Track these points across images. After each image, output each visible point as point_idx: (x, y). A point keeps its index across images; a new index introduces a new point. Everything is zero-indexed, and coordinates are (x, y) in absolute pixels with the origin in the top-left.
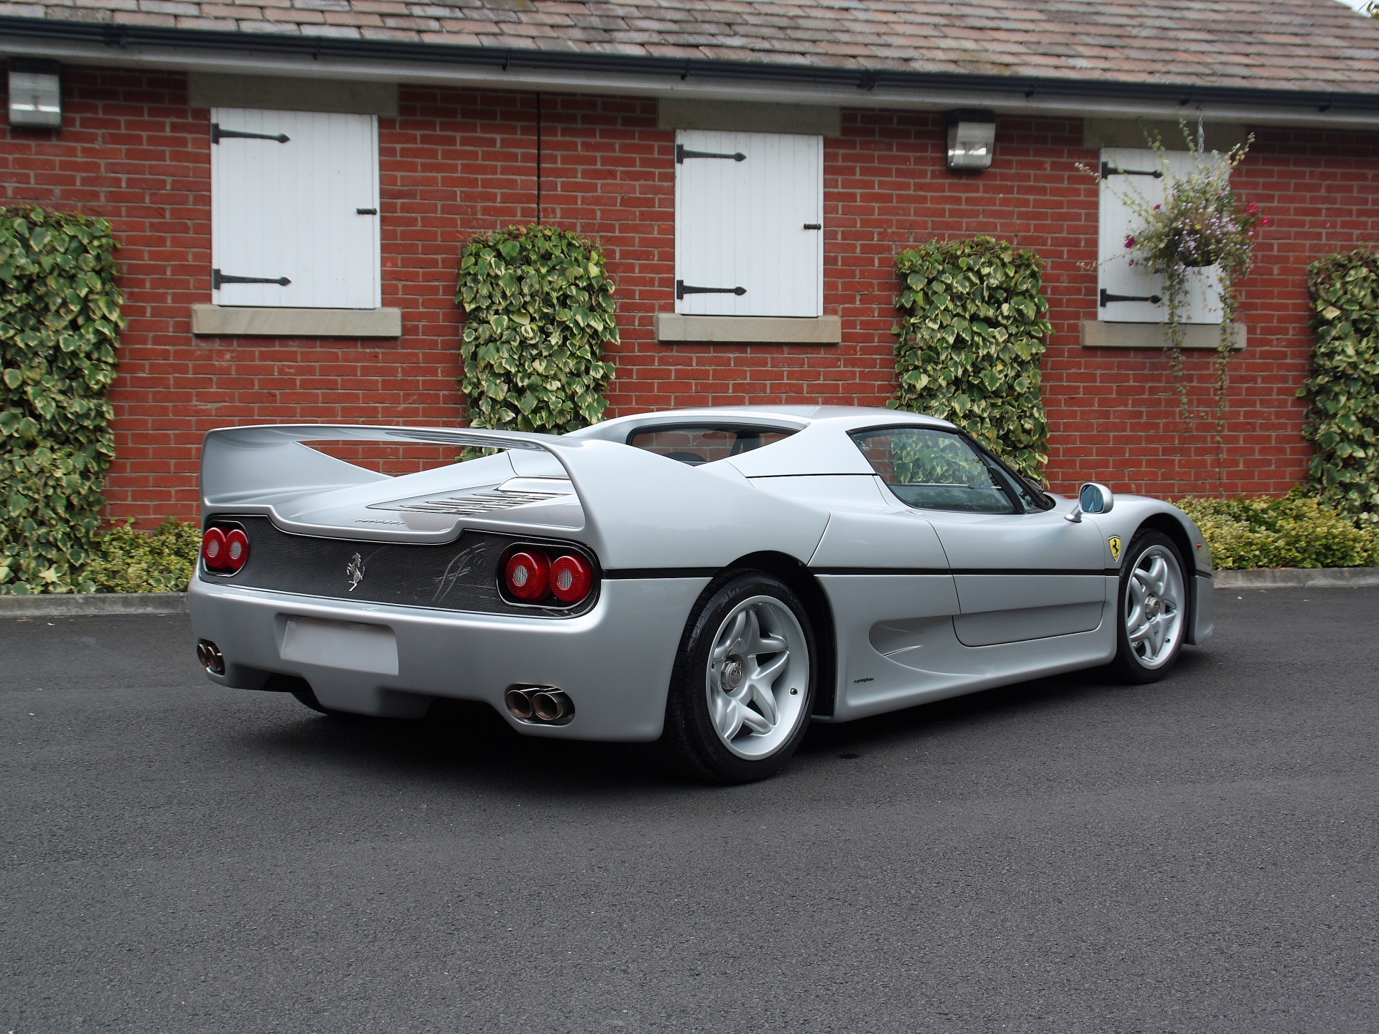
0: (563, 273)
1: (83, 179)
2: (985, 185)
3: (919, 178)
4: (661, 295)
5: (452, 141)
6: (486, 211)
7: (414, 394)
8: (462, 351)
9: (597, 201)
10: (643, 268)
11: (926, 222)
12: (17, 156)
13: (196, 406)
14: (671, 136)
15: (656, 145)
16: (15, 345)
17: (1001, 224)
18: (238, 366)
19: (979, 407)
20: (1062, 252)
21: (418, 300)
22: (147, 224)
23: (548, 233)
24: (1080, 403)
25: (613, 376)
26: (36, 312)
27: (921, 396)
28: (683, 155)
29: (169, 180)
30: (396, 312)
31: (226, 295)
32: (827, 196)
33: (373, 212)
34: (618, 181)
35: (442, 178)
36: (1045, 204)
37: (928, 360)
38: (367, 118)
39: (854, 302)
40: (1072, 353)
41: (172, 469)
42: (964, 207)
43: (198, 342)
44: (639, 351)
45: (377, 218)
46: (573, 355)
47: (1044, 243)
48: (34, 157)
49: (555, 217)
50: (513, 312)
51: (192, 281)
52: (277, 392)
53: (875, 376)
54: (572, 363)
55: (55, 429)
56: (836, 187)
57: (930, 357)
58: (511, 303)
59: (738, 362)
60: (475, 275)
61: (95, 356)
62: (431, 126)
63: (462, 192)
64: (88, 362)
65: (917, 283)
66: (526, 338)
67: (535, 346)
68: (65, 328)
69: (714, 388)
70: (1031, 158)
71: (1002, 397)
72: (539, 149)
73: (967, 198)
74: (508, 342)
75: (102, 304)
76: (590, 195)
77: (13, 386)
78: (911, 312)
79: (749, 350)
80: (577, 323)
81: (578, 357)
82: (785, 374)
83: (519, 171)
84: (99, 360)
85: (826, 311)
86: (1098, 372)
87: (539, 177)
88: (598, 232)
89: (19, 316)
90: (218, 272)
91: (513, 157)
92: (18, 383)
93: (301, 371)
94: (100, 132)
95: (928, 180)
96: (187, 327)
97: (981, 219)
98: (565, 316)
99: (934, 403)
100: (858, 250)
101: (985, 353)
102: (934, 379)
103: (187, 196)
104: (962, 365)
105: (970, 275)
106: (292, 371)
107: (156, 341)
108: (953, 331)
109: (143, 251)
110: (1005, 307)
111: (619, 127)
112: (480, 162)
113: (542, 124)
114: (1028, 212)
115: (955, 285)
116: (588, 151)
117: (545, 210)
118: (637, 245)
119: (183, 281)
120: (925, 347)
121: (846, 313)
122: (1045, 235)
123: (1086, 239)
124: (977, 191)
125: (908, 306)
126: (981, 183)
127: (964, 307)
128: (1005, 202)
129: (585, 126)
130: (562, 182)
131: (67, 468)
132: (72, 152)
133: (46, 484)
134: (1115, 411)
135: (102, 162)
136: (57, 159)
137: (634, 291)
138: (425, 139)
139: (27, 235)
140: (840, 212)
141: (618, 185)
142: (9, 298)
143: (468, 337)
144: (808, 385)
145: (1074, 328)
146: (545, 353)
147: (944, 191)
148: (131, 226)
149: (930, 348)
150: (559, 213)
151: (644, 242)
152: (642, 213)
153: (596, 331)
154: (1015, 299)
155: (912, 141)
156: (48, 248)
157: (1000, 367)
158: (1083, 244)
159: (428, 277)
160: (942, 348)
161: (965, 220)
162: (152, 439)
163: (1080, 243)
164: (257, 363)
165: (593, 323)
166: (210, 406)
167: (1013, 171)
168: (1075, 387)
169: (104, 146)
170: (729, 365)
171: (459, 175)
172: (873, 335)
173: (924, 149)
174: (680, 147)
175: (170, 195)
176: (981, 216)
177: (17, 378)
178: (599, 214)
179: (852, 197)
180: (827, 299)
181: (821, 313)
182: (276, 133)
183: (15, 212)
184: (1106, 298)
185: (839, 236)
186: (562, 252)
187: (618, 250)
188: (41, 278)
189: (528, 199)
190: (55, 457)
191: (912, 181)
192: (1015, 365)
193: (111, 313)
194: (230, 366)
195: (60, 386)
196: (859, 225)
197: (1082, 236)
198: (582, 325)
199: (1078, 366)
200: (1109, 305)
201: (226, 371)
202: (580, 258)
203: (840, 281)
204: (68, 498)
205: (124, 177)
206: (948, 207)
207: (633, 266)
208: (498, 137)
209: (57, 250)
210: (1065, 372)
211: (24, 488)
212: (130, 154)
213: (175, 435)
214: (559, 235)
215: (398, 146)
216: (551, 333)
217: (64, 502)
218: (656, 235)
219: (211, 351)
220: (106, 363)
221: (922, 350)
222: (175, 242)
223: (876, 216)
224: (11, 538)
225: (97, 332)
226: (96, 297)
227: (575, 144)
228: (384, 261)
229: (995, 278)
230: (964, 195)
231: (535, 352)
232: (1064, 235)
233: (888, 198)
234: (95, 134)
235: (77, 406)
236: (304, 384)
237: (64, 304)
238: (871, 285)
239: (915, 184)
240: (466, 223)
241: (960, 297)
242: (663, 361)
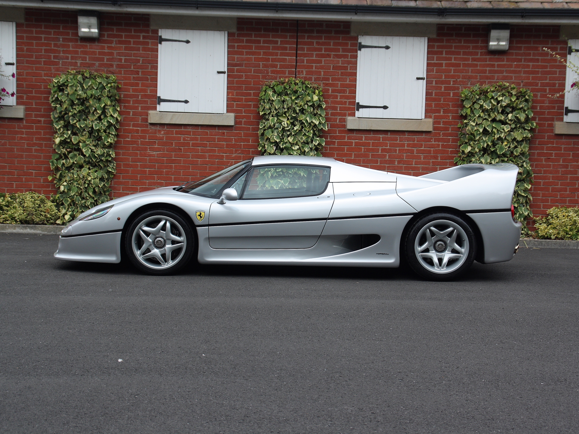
0: (302, 99)
1: (107, 59)
2: (507, 59)
3: (474, 55)
4: (349, 109)
5: (259, 42)
6: (273, 72)
7: (239, 150)
8: (258, 132)
9: (322, 67)
10: (341, 97)
11: (477, 76)
12: (82, 50)
13: (149, 153)
14: (356, 39)
15: (349, 42)
16: (77, 126)
17: (515, 76)
18: (166, 137)
19: (494, 161)
20: (546, 89)
21: (242, 110)
22: (132, 78)
23: (297, 81)
24: (553, 160)
25: (324, 144)
26: (85, 113)
27: (468, 156)
28: (361, 47)
29: (141, 59)
30: (232, 115)
31: (163, 107)
32: (428, 65)
33: (224, 73)
34: (332, 59)
35: (254, 57)
36: (538, 67)
37: (471, 140)
38: (223, 32)
39: (440, 113)
40: (549, 137)
41: (139, 178)
42: (496, 69)
43: (151, 126)
44: (338, 133)
45: (226, 75)
46: (305, 134)
47: (537, 85)
48: (88, 50)
49: (303, 75)
50: (280, 116)
51: (149, 101)
52: (182, 148)
53: (449, 147)
54: (304, 138)
55: (91, 160)
56: (433, 60)
57: (471, 138)
58: (279, 112)
59: (384, 139)
60: (264, 99)
61: (108, 131)
62: (251, 35)
63: (262, 64)
64: (105, 134)
65: (467, 105)
66: (285, 127)
67: (289, 130)
68: (96, 120)
69: (373, 150)
70: (532, 45)
71: (507, 157)
72: (297, 45)
73: (498, 65)
74: (277, 129)
75: (110, 110)
76: (319, 65)
77: (75, 143)
78: (465, 117)
79: (389, 134)
80: (307, 121)
81: (307, 136)
82: (406, 145)
83: (288, 55)
84: (109, 133)
85: (426, 117)
86: (563, 146)
87: (296, 57)
88: (322, 81)
89: (78, 115)
90: (159, 97)
91: (286, 49)
92: (77, 142)
93: (192, 139)
94: (115, 39)
95: (479, 56)
96: (146, 120)
97: (505, 74)
98: (302, 117)
99: (473, 159)
100: (443, 89)
101: (498, 136)
102: (473, 148)
103: (148, 66)
104: (487, 142)
105: (492, 101)
106: (189, 139)
107: (134, 125)
108: (482, 126)
109: (130, 88)
110: (510, 116)
111: (333, 35)
112: (271, 51)
113: (299, 34)
114: (529, 71)
115: (484, 105)
116: (318, 46)
117: (299, 71)
118: (339, 86)
119: (145, 101)
120: (469, 134)
121: (436, 117)
122: (538, 81)
123: (559, 83)
124: (503, 61)
125: (464, 114)
126: (505, 57)
127: (489, 115)
128: (517, 66)
129: (318, 35)
130: (306, 59)
131: (94, 177)
132: (103, 48)
133: (85, 183)
134: (571, 165)
135: (115, 52)
136: (97, 51)
137: (337, 107)
138: (247, 41)
139: (82, 82)
140: (435, 72)
141: (332, 60)
142: (75, 107)
143: (261, 126)
144: (417, 150)
145: (551, 125)
146: (293, 134)
147: (486, 62)
148: (125, 78)
149: (472, 134)
150: (305, 73)
151: (342, 85)
152: (342, 73)
153: (315, 125)
154: (516, 112)
155: (472, 38)
156: (91, 87)
157: (505, 143)
158: (557, 85)
159: (247, 100)
160: (477, 134)
161: (496, 75)
162: (131, 166)
163: (556, 85)
164: (174, 135)
165: (314, 121)
166: (154, 153)
167: (522, 51)
168: (550, 153)
169: (116, 45)
170: (380, 140)
171: (262, 57)
172: (449, 128)
173: (477, 42)
174: (360, 43)
175: (141, 66)
176: (505, 73)
177: (77, 140)
178: (322, 73)
179: (441, 65)
180: (427, 111)
181: (423, 117)
182: (185, 40)
183: (78, 73)
184: (568, 111)
185: (434, 83)
186: (303, 90)
187: (330, 89)
188: (86, 99)
189: (291, 67)
190: (90, 172)
191: (471, 57)
192: (515, 142)
193: (114, 114)
194: (164, 136)
195: (94, 143)
196: (443, 78)
197: (557, 82)
198: (309, 122)
199: (553, 143)
200: (569, 114)
201: (162, 139)
202: (310, 92)
203: (433, 103)
204: (94, 189)
205: (123, 58)
206: (488, 69)
207: (337, 96)
208: (279, 40)
209: (94, 88)
210: (545, 146)
211: (77, 184)
212: (126, 49)
213: (140, 164)
214: (302, 82)
215: (236, 44)
216: (296, 125)
217: (92, 190)
218: (348, 82)
219: (156, 130)
220: (112, 134)
221: (469, 135)
222: (143, 85)
223: (452, 73)
224: (72, 204)
225: (108, 122)
226: (108, 107)
227: (313, 43)
228: (228, 93)
229: (505, 102)
230: (496, 63)
231: (289, 133)
232: (548, 81)
233: (458, 65)
234: (113, 41)
235: (99, 151)
236: (193, 145)
237: (96, 110)
238: (449, 105)
239: (472, 59)
240: (264, 77)
241: (487, 110)
242: (349, 138)
